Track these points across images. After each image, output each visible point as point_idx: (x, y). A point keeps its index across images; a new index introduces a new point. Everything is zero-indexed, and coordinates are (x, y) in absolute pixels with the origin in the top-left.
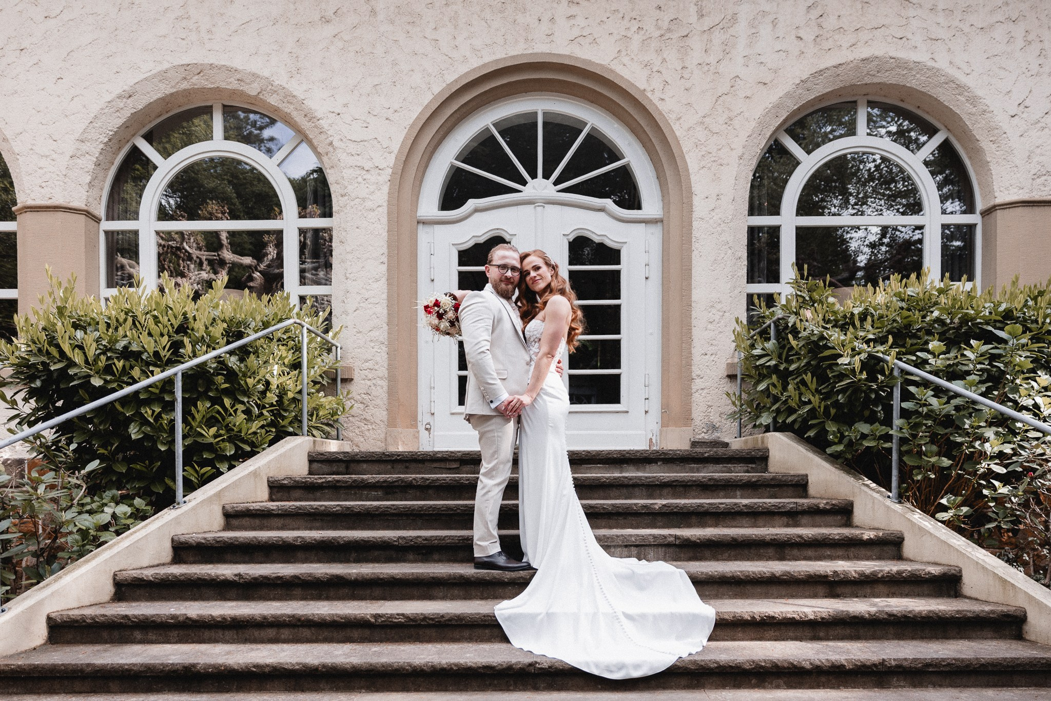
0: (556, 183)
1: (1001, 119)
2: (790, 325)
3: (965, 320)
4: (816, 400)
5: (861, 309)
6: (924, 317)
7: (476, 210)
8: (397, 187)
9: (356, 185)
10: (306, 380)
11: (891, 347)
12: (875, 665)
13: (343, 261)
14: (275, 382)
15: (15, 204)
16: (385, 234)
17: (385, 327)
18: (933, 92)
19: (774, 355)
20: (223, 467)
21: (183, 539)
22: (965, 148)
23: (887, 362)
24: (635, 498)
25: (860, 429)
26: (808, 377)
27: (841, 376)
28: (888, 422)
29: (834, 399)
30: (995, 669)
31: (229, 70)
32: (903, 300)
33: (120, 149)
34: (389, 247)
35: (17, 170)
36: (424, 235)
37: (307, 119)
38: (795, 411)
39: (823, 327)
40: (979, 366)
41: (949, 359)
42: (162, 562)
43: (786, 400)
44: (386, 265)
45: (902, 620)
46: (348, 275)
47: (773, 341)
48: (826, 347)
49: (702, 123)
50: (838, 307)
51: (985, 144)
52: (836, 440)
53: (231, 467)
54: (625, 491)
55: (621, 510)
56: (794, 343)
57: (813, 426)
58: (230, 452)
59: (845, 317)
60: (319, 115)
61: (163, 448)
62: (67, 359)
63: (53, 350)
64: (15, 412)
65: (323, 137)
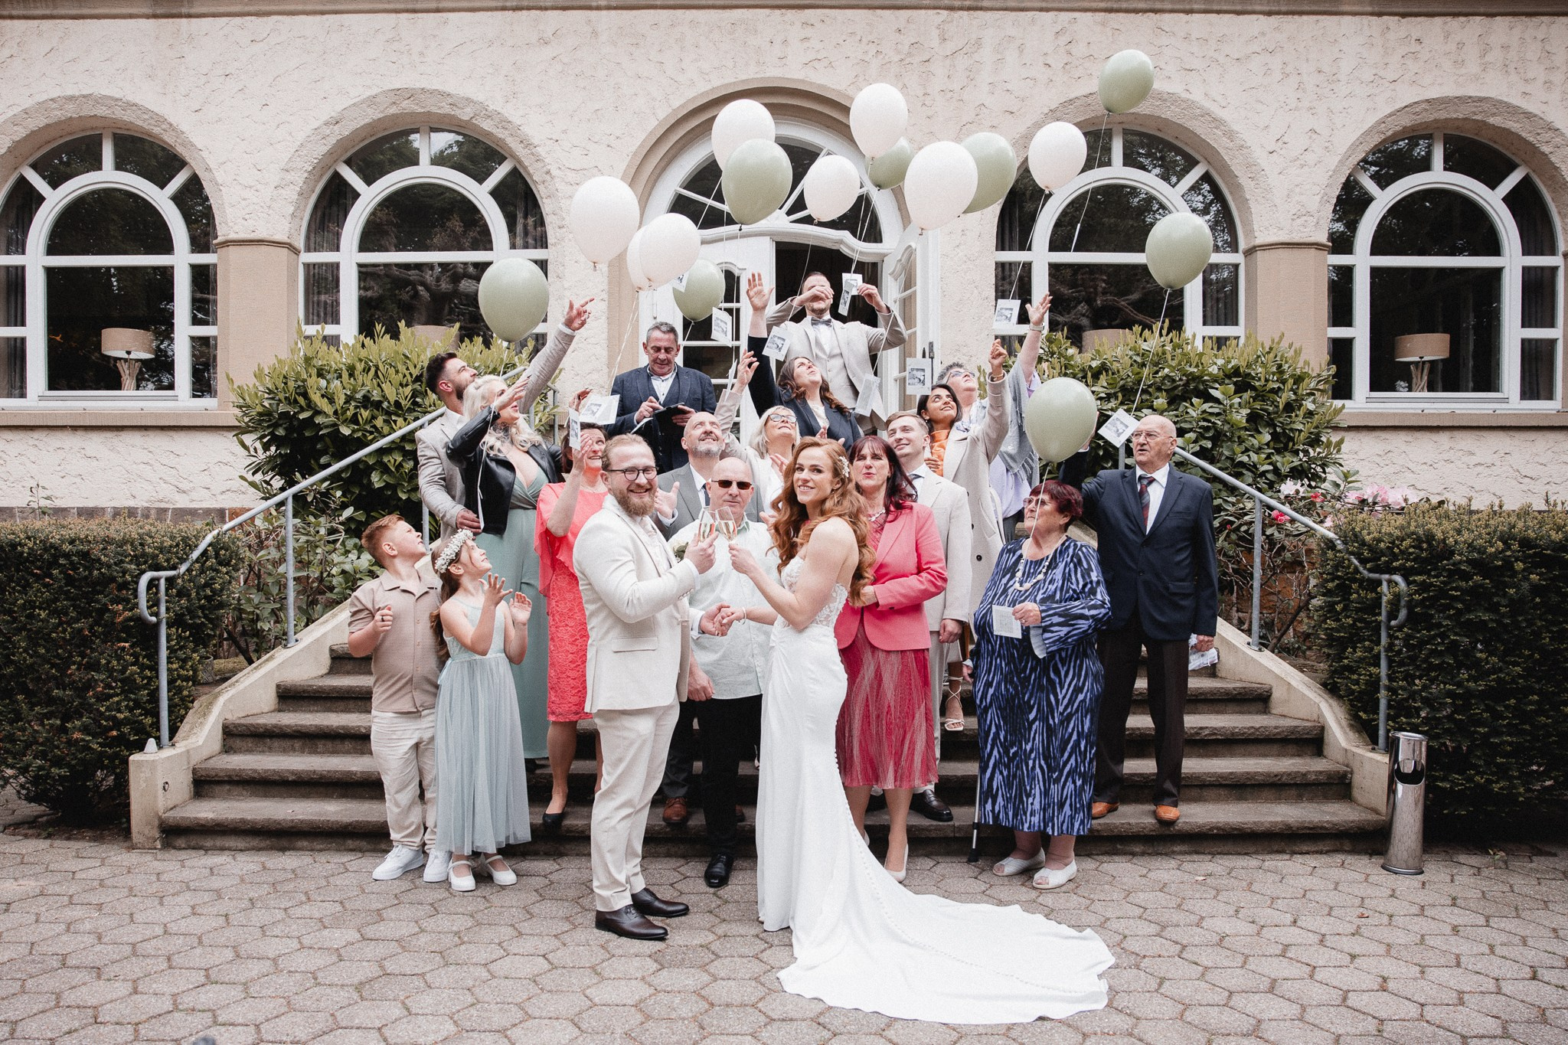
0: (789, 213)
1: (1260, 156)
3: (1193, 378)
5: (1099, 362)
6: (1157, 372)
11: (1122, 403)
15: (216, 238)
18: (1189, 124)
22: (1226, 183)
31: (442, 94)
32: (1138, 354)
33: (321, 176)
34: (610, 283)
40: (1202, 423)
50: (1078, 359)
51: (1243, 180)
59: (1083, 370)
60: (536, 142)
61: (404, 497)
62: (312, 409)
63: (301, 400)
64: (254, 459)
65: (540, 165)
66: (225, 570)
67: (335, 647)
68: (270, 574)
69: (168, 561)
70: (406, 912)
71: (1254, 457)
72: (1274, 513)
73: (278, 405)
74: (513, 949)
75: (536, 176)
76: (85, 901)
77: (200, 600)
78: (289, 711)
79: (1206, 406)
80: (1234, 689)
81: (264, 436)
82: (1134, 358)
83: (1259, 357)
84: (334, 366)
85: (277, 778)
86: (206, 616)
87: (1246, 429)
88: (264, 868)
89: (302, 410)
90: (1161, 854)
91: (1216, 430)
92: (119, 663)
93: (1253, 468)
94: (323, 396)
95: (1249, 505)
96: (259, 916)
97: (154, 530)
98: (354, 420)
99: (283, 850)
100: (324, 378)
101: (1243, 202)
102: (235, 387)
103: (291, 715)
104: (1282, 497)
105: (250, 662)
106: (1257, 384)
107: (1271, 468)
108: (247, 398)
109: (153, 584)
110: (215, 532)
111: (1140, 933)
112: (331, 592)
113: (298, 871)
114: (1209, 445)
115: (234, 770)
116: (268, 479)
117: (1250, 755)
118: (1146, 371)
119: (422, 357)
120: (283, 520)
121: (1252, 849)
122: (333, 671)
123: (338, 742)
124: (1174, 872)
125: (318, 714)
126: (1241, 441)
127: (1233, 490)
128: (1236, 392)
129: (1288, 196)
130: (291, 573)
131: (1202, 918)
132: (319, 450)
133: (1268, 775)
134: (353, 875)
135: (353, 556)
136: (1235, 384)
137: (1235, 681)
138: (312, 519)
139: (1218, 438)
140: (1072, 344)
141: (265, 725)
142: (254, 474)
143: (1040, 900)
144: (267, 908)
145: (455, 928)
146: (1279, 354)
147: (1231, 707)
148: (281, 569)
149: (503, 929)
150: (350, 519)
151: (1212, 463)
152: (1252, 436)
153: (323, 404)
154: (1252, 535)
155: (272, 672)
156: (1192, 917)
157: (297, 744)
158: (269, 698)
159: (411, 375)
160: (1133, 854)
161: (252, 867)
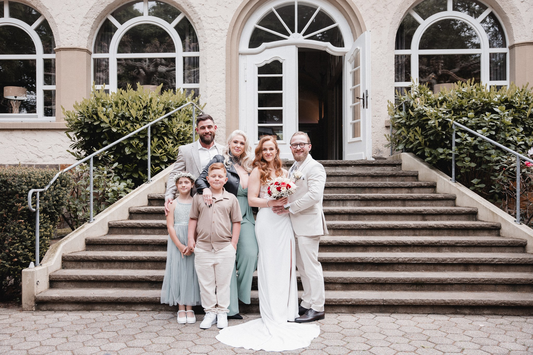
0: (304, 35)
1: (517, 3)
2: (411, 105)
3: (486, 104)
4: (420, 138)
5: (442, 97)
6: (469, 101)
7: (267, 48)
8: (230, 38)
9: (211, 37)
10: (194, 129)
11: (453, 115)
12: (436, 243)
13: (205, 73)
14: (183, 130)
15: (55, 47)
16: (225, 60)
17: (225, 104)
19: (404, 118)
20: (163, 167)
21: (152, 196)
23: (450, 122)
24: (341, 181)
25: (439, 151)
26: (417, 129)
27: (431, 128)
28: (451, 149)
29: (429, 138)
30: (484, 245)
32: (460, 94)
33: (101, 20)
34: (226, 66)
35: (56, 31)
36: (243, 60)
37: (188, 7)
38: (412, 143)
39: (425, 106)
40: (490, 123)
41: (479, 120)
42: (144, 205)
43: (408, 138)
44: (225, 74)
45: (450, 228)
46: (207, 79)
47: (404, 111)
48: (426, 116)
49: (373, 7)
50: (433, 96)
51: (509, 15)
52: (429, 156)
53: (166, 167)
54: (337, 178)
55: (335, 186)
56: (411, 113)
57: (419, 150)
58: (166, 160)
59: (435, 101)
60: (194, 5)
61: (139, 158)
62: (100, 120)
63: (95, 117)
64: (74, 142)
65: (196, 15)
66: (64, 189)
67: (110, 223)
68: (82, 191)
69: (40, 184)
70: (145, 335)
71: (516, 138)
72: (525, 163)
73: (84, 119)
74: (193, 351)
75: (194, 20)
76: (4, 333)
77: (53, 202)
78: (91, 250)
79: (492, 116)
80: (509, 241)
81: (77, 133)
82: (459, 95)
83: (517, 94)
84: (109, 102)
85: (86, 279)
86: (56, 209)
87: (511, 125)
88: (81, 318)
89: (95, 121)
90: (478, 315)
91: (497, 126)
92: (18, 229)
93: (515, 143)
94: (104, 115)
95: (513, 159)
96: (81, 338)
97: (34, 171)
98: (118, 125)
99: (89, 310)
100: (104, 107)
101: (509, 25)
102: (65, 111)
103: (92, 252)
104: (529, 155)
105: (73, 229)
106: (516, 105)
107: (523, 143)
108: (71, 116)
109: (34, 194)
110: (60, 173)
111: (471, 348)
112: (108, 199)
113: (96, 319)
114: (494, 133)
115: (68, 276)
116: (79, 151)
117: (518, 271)
118: (464, 101)
119: (147, 98)
120: (88, 168)
121: (521, 314)
122: (109, 233)
123: (112, 263)
124: (485, 322)
125: (103, 252)
126: (509, 131)
127: (505, 153)
128: (506, 109)
129: (530, 21)
130: (92, 191)
131: (500, 342)
132: (102, 138)
133: (527, 280)
134: (120, 320)
135: (117, 183)
136: (506, 106)
137: (509, 238)
138: (101, 167)
139: (498, 130)
140: (430, 90)
141: (81, 256)
142: (73, 149)
143: (424, 332)
144: (84, 334)
145: (167, 342)
146: (527, 92)
147: (508, 249)
148: (88, 189)
149: (188, 343)
150: (116, 168)
151: (495, 140)
152: (514, 129)
153: (104, 118)
154: (515, 173)
155: (83, 233)
156: (495, 342)
157: (95, 265)
158: (82, 245)
159: (142, 106)
160: (465, 314)
161: (76, 317)
